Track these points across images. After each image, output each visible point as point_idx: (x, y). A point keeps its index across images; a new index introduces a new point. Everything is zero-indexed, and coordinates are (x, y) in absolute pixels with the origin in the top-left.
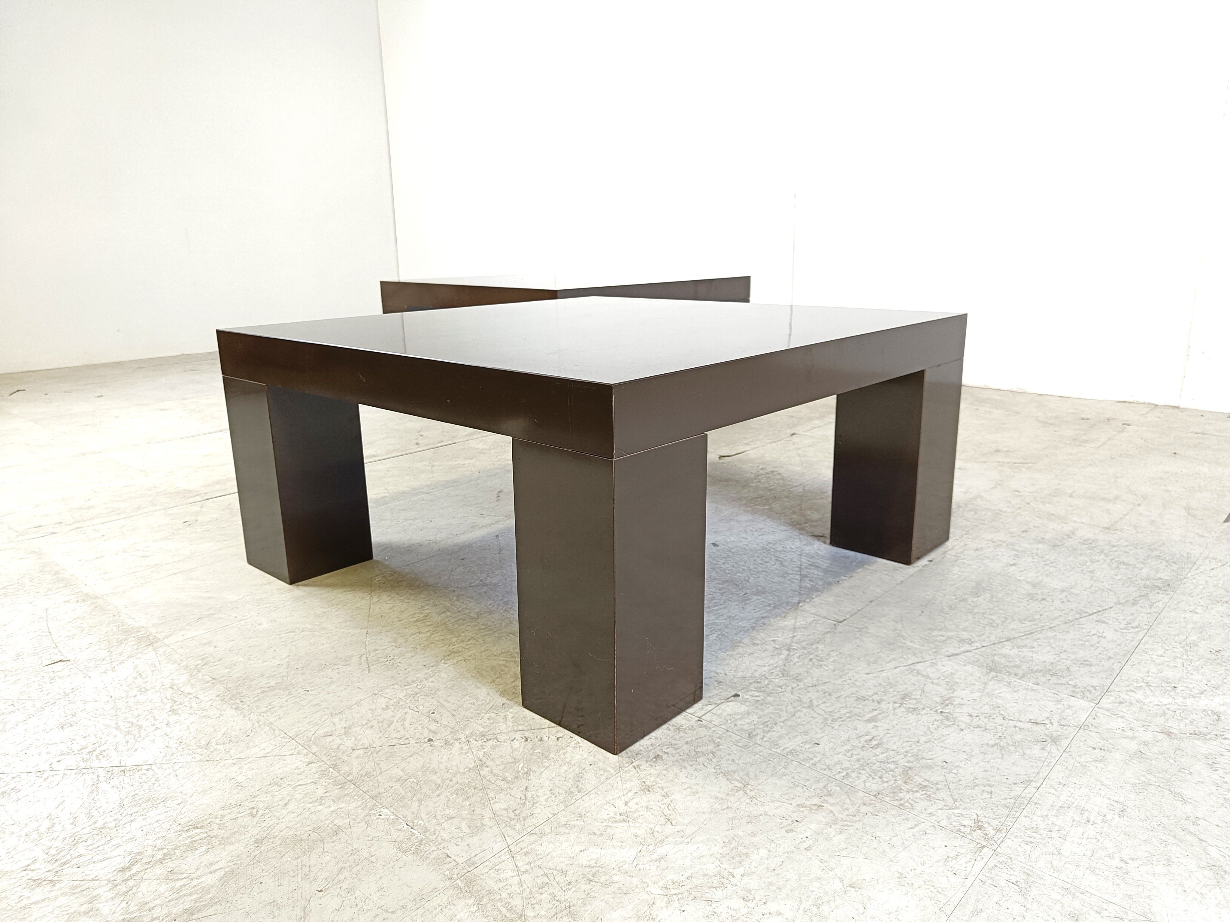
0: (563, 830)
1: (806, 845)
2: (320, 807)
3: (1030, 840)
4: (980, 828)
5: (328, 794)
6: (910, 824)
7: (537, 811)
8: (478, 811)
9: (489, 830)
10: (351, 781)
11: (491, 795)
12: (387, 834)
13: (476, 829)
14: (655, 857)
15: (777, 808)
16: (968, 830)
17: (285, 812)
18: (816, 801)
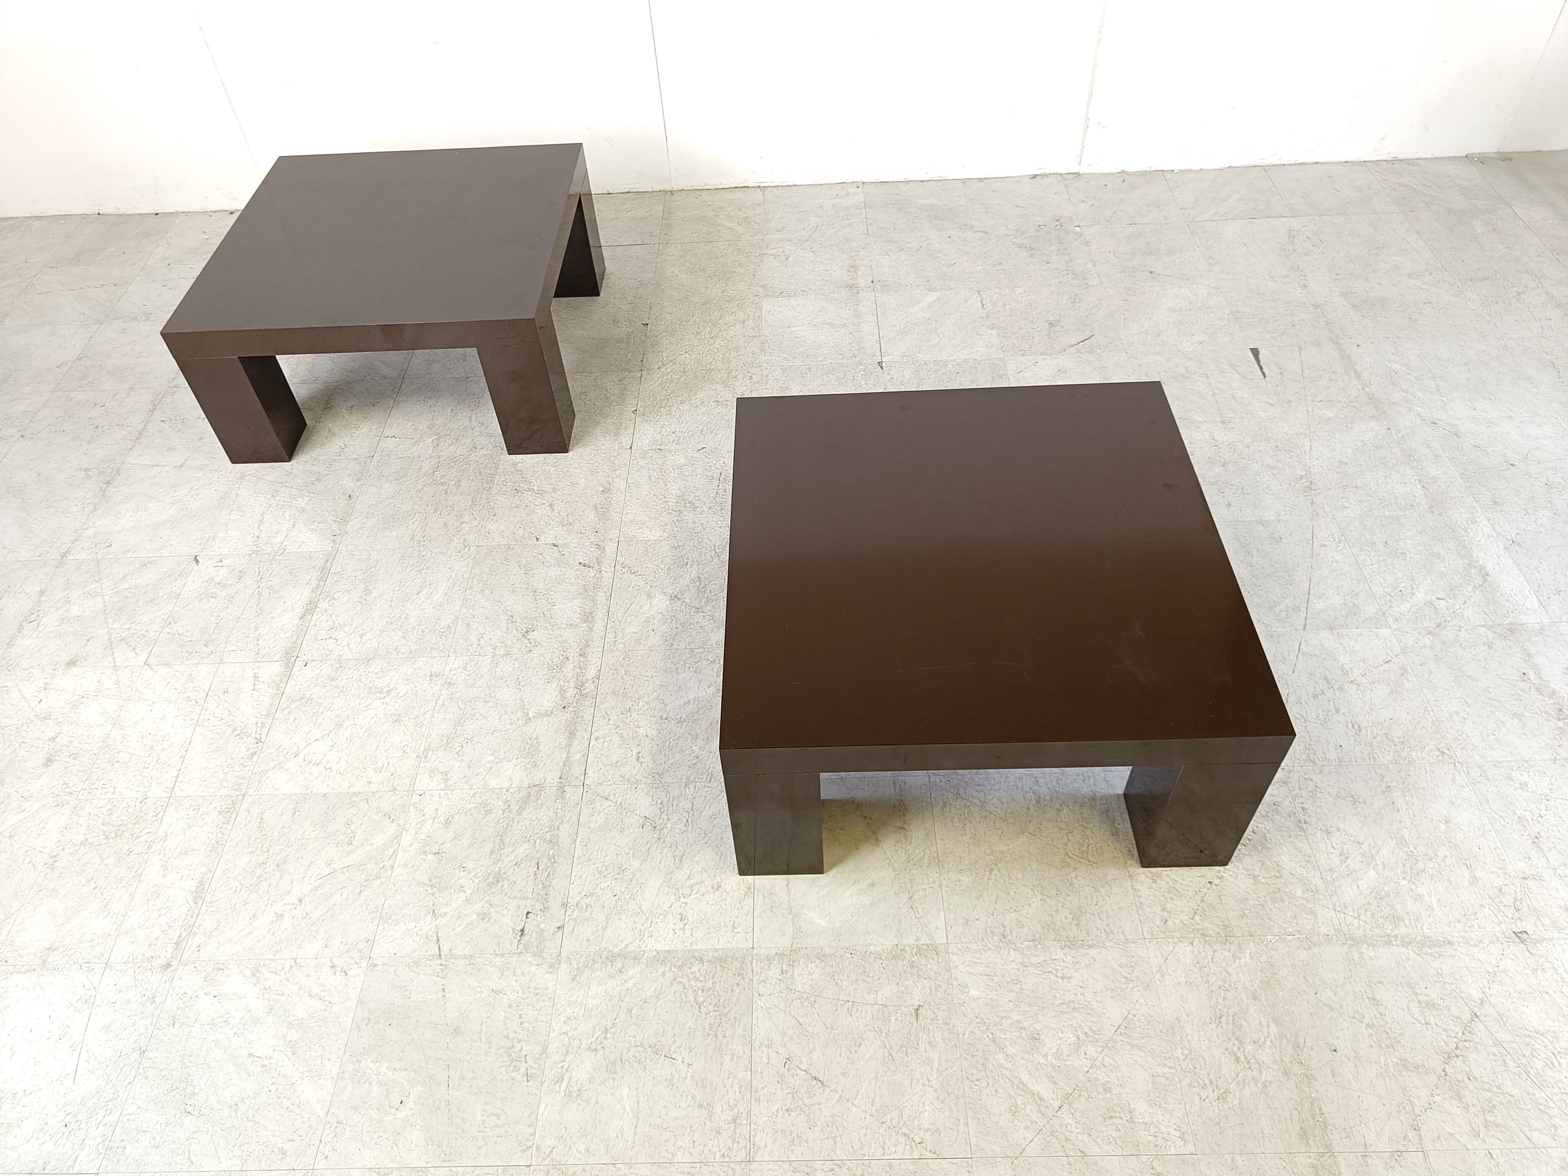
0: (1337, 883)
1: (1411, 814)
2: (1243, 960)
3: (1461, 746)
4: (1443, 752)
5: (1232, 951)
6: (1423, 770)
7: (1314, 882)
8: (1298, 904)
9: (1316, 909)
10: (1226, 936)
11: (1287, 890)
12: (1290, 947)
13: (1312, 912)
14: (1381, 867)
15: (1378, 801)
16: (1441, 758)
17: (1234, 976)
18: (1384, 785)
